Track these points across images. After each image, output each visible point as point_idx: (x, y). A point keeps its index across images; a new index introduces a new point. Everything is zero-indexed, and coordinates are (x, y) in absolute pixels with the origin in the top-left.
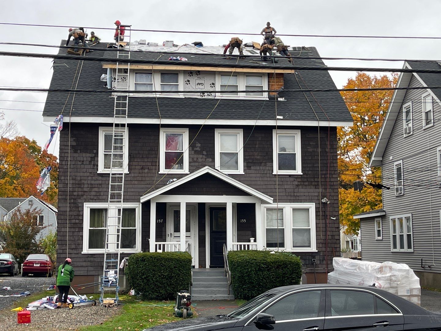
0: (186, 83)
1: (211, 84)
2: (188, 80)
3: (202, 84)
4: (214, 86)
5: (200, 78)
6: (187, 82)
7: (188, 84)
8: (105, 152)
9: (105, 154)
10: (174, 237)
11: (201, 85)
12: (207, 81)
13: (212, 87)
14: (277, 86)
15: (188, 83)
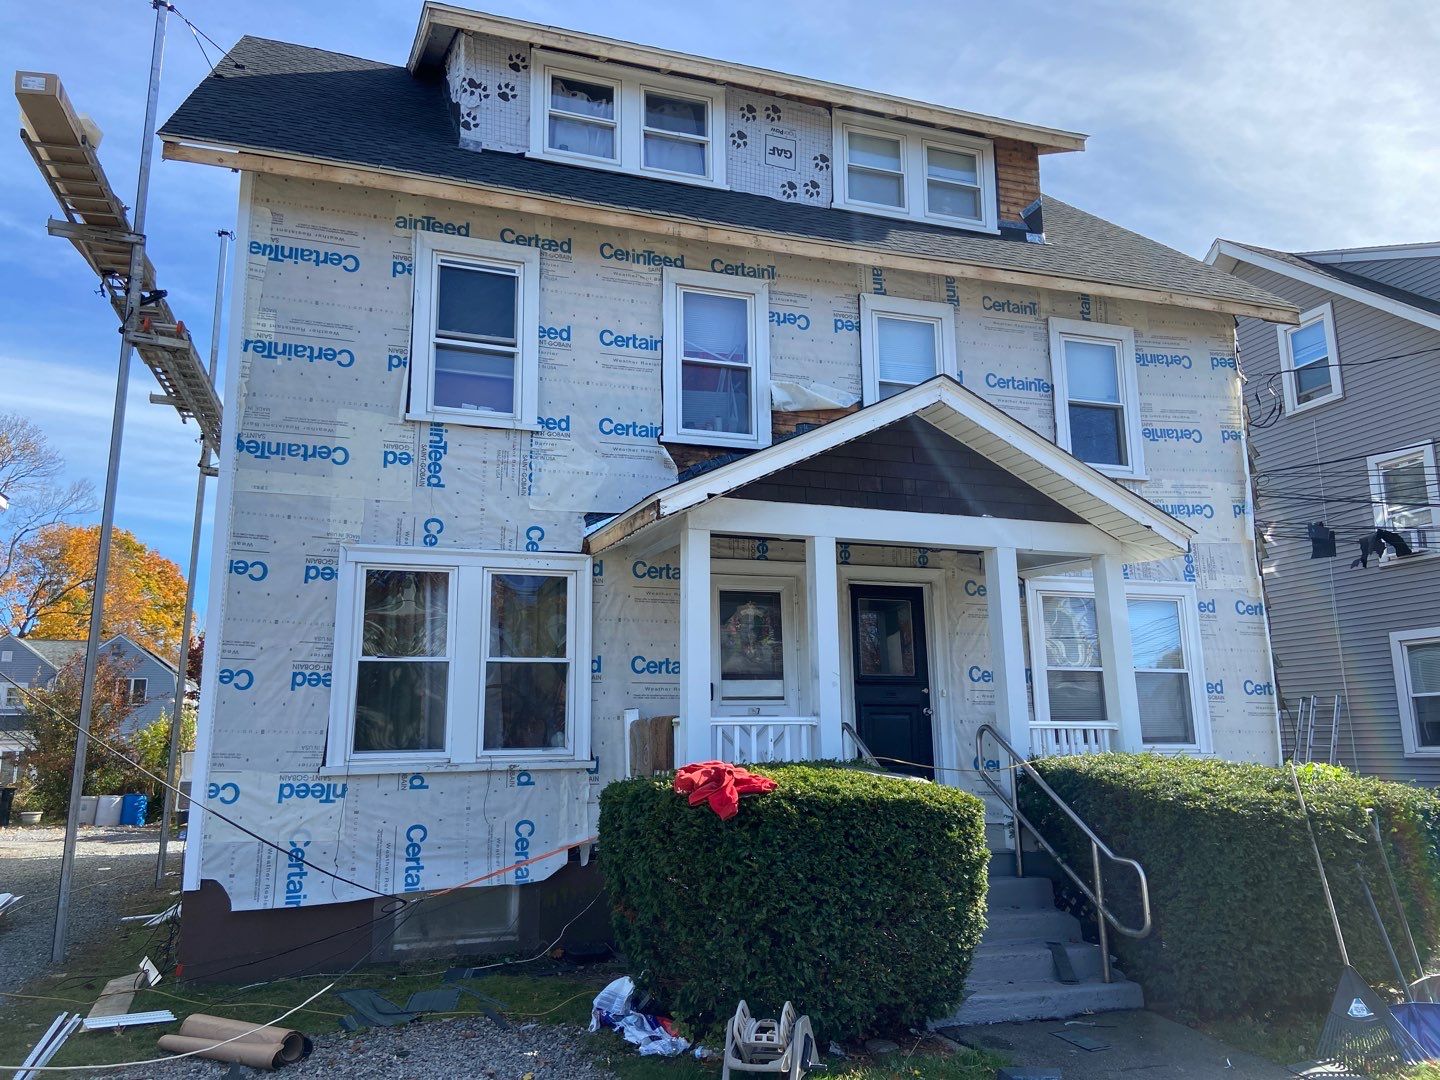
0: (731, 139)
1: (816, 158)
2: (739, 132)
3: (788, 155)
4: (827, 167)
5: (782, 133)
6: (736, 138)
7: (739, 145)
8: (438, 336)
9: (439, 346)
10: (724, 699)
11: (783, 154)
12: (803, 146)
13: (821, 168)
14: (1020, 195)
15: (741, 142)
